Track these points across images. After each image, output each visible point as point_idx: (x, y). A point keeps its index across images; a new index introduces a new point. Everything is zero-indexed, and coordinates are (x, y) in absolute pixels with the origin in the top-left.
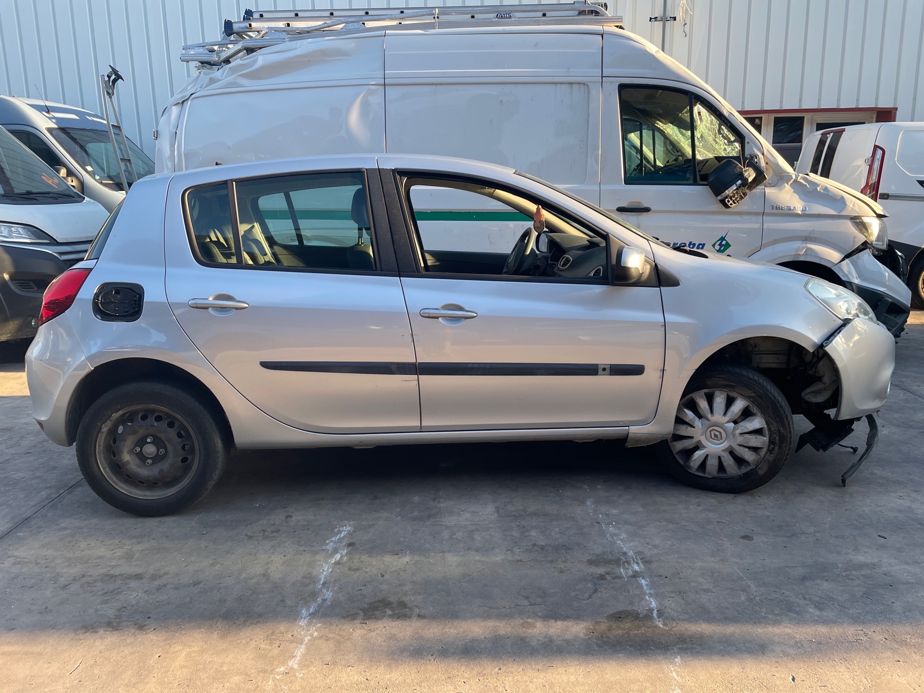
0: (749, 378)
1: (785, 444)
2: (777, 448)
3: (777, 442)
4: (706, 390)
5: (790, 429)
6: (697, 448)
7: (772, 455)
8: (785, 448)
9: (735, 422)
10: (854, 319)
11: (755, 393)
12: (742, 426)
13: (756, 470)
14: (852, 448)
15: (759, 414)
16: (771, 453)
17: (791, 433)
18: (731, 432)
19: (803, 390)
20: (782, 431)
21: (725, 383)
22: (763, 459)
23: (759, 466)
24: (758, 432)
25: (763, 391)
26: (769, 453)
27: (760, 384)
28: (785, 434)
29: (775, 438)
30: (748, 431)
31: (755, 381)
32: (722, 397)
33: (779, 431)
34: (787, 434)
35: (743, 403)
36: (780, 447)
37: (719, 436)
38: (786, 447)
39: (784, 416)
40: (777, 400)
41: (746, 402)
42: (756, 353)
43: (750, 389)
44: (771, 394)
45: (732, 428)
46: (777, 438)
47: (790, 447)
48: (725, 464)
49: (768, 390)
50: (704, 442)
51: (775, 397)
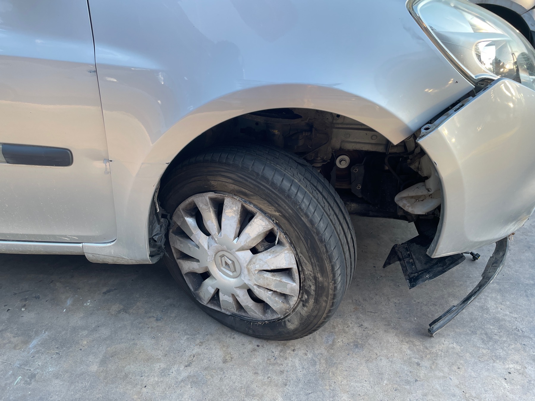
0: (273, 184)
1: (325, 299)
2: (312, 301)
3: (313, 293)
4: (212, 195)
5: (334, 276)
6: (206, 275)
7: (305, 308)
8: (324, 304)
9: (254, 251)
10: (498, 80)
11: (279, 211)
12: (260, 260)
13: (285, 322)
14: (472, 254)
15: (287, 245)
16: (304, 305)
17: (335, 283)
18: (245, 265)
19: (399, 191)
20: (321, 279)
21: (236, 187)
22: (294, 310)
23: (289, 317)
24: (286, 272)
25: (292, 209)
26: (301, 304)
27: (289, 197)
28: (326, 284)
29: (310, 286)
30: (269, 269)
31: (281, 190)
32: (234, 209)
33: (315, 278)
34: (329, 283)
35: (264, 224)
36: (316, 301)
37: (231, 266)
38: (326, 302)
39: (325, 256)
40: (316, 228)
41: (267, 223)
42: (340, 126)
43: (273, 205)
44: (306, 215)
45: (248, 260)
46: (313, 288)
47: (333, 303)
48: (243, 304)
49: (302, 210)
50: (214, 270)
51: (312, 222)
